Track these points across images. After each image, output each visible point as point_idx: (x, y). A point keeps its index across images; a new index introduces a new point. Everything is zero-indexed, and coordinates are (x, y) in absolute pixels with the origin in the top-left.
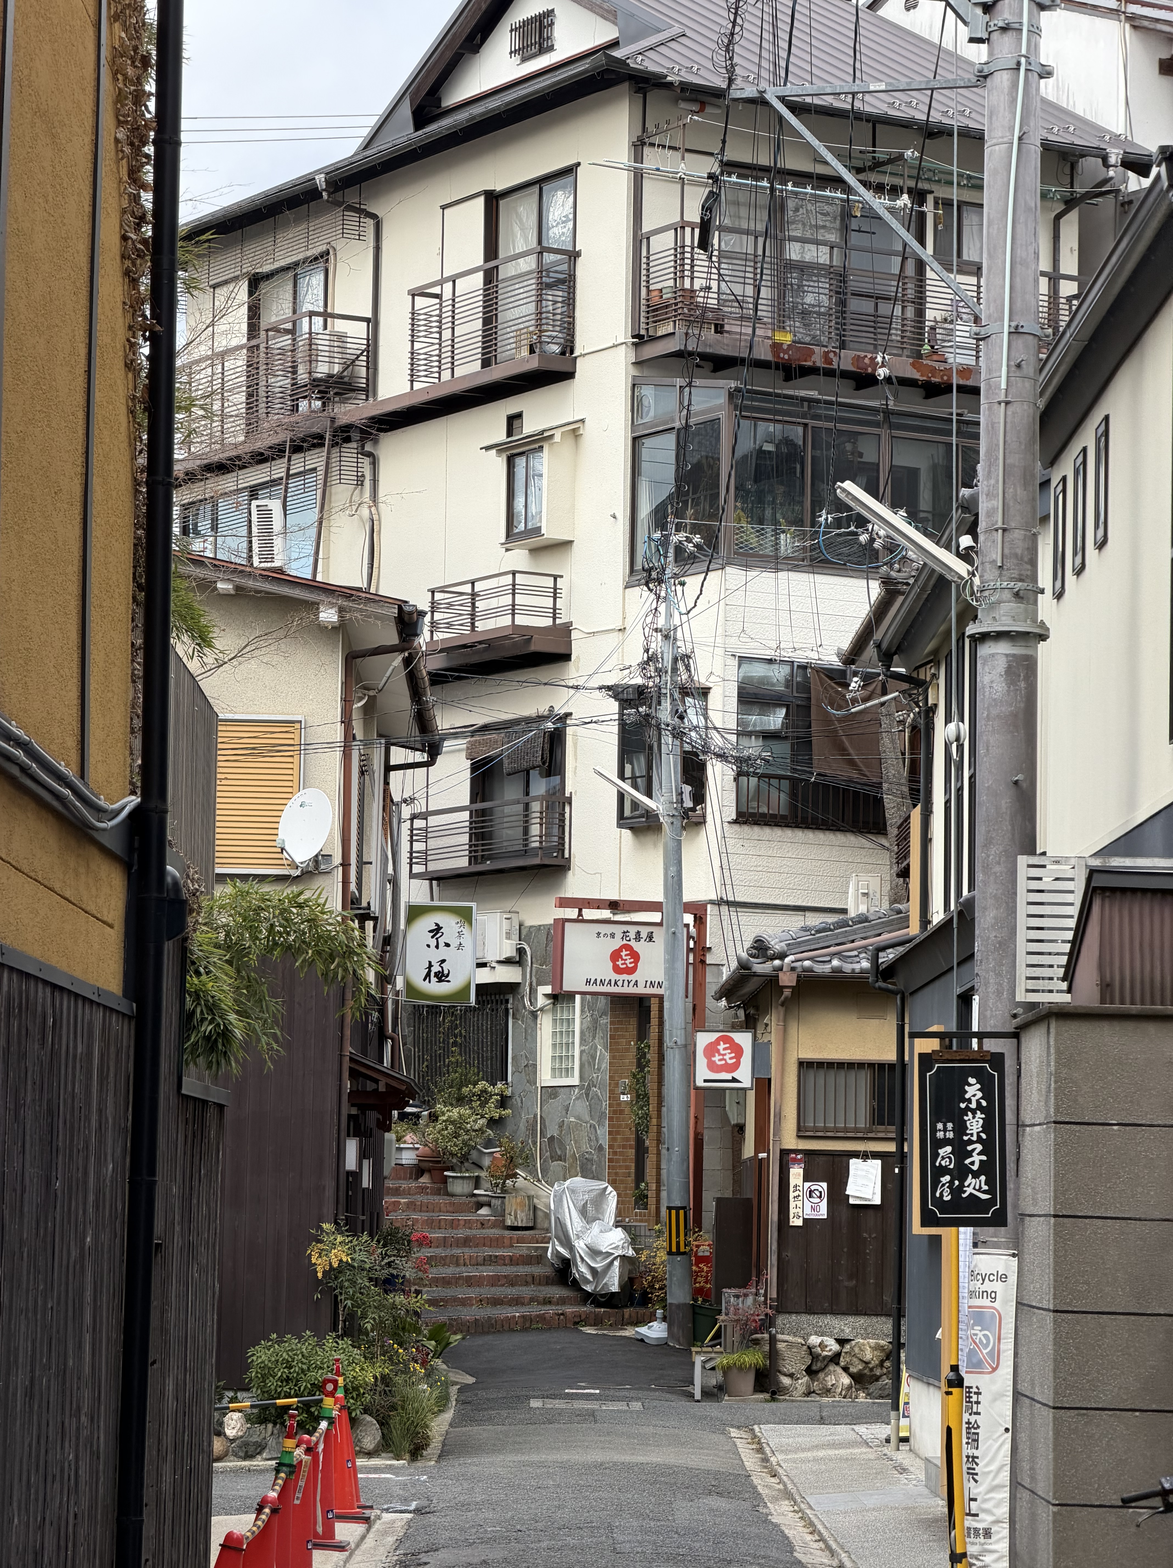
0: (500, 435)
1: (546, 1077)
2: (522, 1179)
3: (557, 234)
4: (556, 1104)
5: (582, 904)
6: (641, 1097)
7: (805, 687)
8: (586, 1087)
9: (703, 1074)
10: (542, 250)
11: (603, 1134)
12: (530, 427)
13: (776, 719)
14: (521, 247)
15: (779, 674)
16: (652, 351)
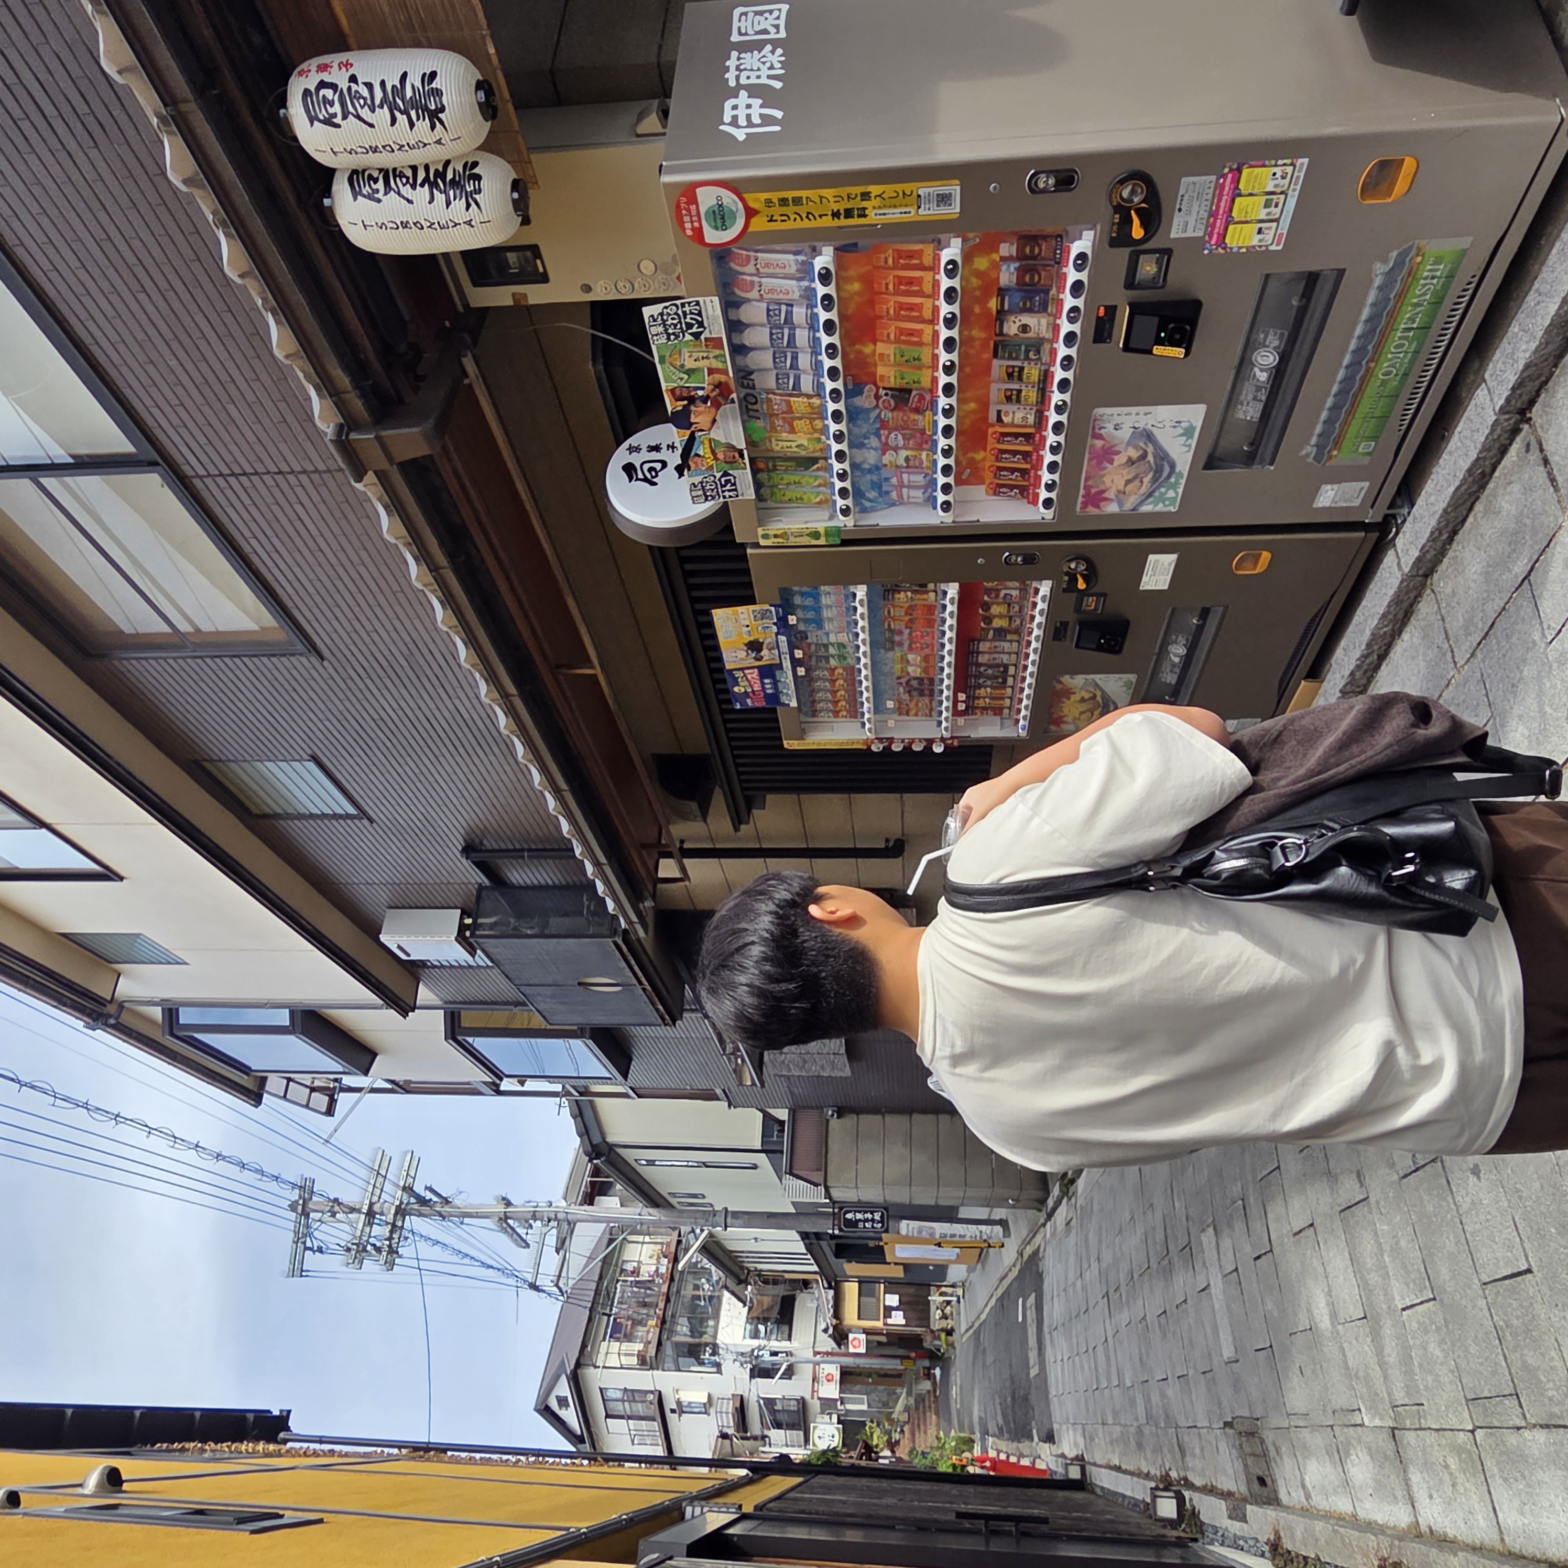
0: (676, 1415)
1: (864, 1407)
2: (894, 1416)
3: (619, 1395)
4: (873, 1404)
5: (813, 1391)
6: (869, 1375)
7: (753, 1318)
8: (867, 1394)
9: (862, 1350)
10: (623, 1401)
11: (881, 1388)
12: (674, 1407)
13: (762, 1328)
14: (621, 1407)
15: (748, 1327)
16: (654, 1365)
